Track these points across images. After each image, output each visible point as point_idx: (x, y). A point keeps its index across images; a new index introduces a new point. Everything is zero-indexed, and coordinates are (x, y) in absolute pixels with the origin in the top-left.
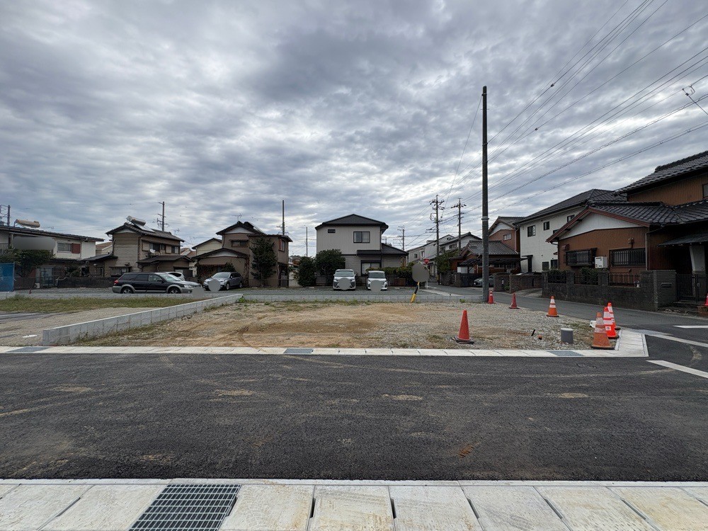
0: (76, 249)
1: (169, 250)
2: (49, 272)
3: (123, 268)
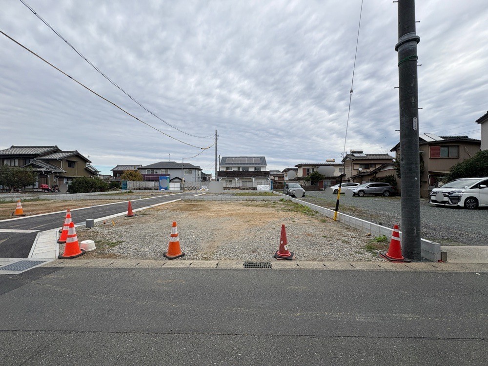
2: (329, 184)
3: (347, 180)
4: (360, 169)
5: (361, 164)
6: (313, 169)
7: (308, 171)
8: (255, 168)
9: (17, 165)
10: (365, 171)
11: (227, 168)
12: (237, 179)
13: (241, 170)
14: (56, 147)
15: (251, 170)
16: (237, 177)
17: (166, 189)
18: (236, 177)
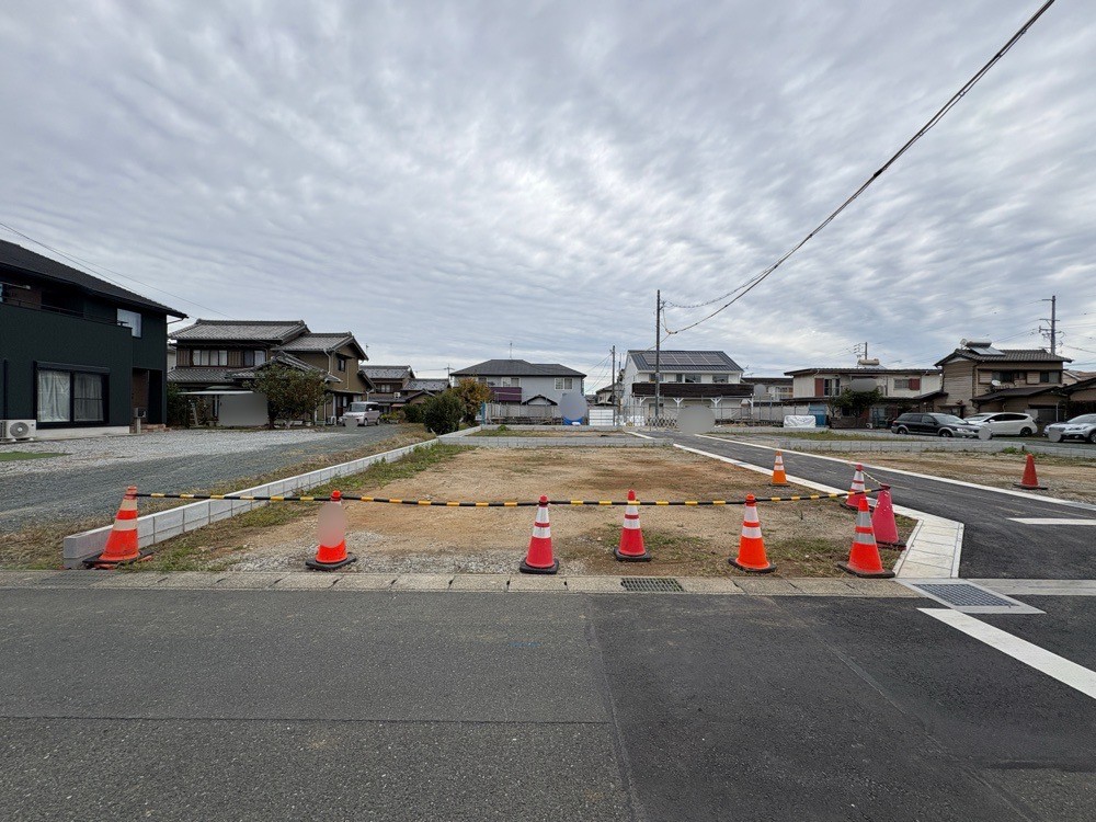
0: (915, 385)
1: (1034, 379)
2: (882, 413)
3: (954, 407)
4: (996, 383)
5: (993, 371)
6: (838, 381)
7: (827, 385)
8: (715, 377)
9: (224, 362)
10: (1005, 385)
11: (653, 376)
12: (678, 402)
13: (684, 382)
14: (301, 323)
15: (707, 380)
16: (680, 396)
17: (585, 421)
18: (676, 396)
